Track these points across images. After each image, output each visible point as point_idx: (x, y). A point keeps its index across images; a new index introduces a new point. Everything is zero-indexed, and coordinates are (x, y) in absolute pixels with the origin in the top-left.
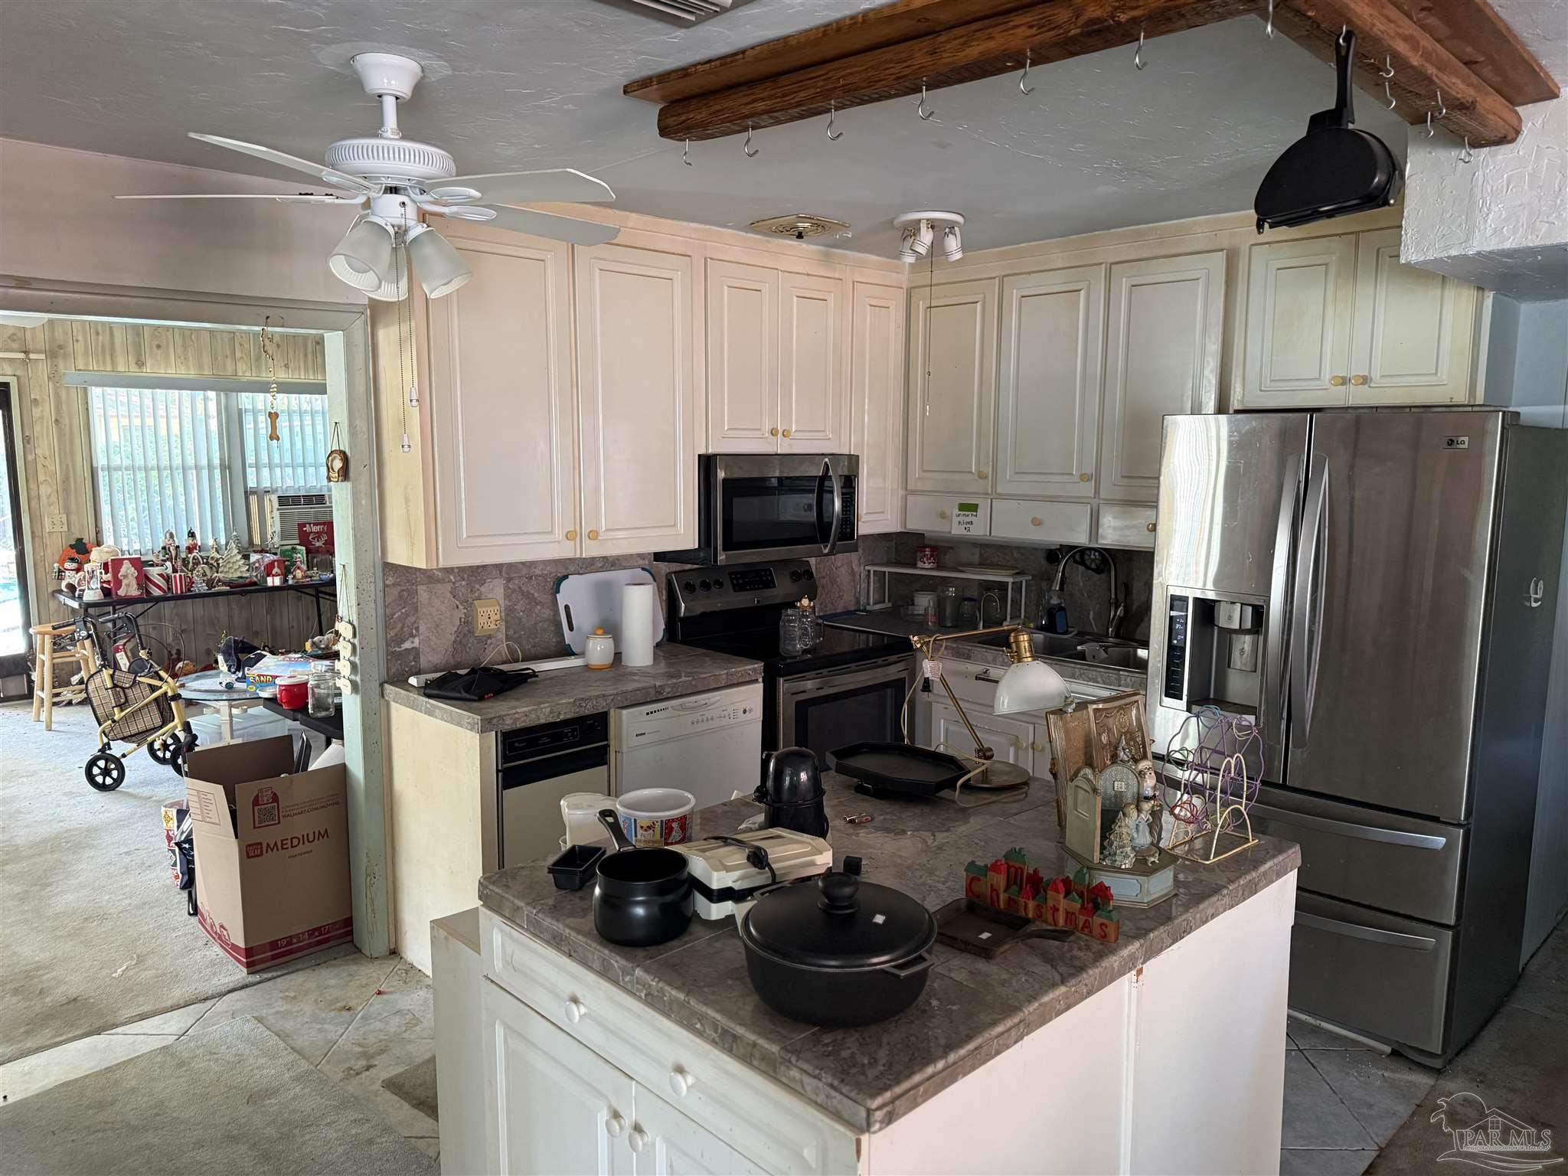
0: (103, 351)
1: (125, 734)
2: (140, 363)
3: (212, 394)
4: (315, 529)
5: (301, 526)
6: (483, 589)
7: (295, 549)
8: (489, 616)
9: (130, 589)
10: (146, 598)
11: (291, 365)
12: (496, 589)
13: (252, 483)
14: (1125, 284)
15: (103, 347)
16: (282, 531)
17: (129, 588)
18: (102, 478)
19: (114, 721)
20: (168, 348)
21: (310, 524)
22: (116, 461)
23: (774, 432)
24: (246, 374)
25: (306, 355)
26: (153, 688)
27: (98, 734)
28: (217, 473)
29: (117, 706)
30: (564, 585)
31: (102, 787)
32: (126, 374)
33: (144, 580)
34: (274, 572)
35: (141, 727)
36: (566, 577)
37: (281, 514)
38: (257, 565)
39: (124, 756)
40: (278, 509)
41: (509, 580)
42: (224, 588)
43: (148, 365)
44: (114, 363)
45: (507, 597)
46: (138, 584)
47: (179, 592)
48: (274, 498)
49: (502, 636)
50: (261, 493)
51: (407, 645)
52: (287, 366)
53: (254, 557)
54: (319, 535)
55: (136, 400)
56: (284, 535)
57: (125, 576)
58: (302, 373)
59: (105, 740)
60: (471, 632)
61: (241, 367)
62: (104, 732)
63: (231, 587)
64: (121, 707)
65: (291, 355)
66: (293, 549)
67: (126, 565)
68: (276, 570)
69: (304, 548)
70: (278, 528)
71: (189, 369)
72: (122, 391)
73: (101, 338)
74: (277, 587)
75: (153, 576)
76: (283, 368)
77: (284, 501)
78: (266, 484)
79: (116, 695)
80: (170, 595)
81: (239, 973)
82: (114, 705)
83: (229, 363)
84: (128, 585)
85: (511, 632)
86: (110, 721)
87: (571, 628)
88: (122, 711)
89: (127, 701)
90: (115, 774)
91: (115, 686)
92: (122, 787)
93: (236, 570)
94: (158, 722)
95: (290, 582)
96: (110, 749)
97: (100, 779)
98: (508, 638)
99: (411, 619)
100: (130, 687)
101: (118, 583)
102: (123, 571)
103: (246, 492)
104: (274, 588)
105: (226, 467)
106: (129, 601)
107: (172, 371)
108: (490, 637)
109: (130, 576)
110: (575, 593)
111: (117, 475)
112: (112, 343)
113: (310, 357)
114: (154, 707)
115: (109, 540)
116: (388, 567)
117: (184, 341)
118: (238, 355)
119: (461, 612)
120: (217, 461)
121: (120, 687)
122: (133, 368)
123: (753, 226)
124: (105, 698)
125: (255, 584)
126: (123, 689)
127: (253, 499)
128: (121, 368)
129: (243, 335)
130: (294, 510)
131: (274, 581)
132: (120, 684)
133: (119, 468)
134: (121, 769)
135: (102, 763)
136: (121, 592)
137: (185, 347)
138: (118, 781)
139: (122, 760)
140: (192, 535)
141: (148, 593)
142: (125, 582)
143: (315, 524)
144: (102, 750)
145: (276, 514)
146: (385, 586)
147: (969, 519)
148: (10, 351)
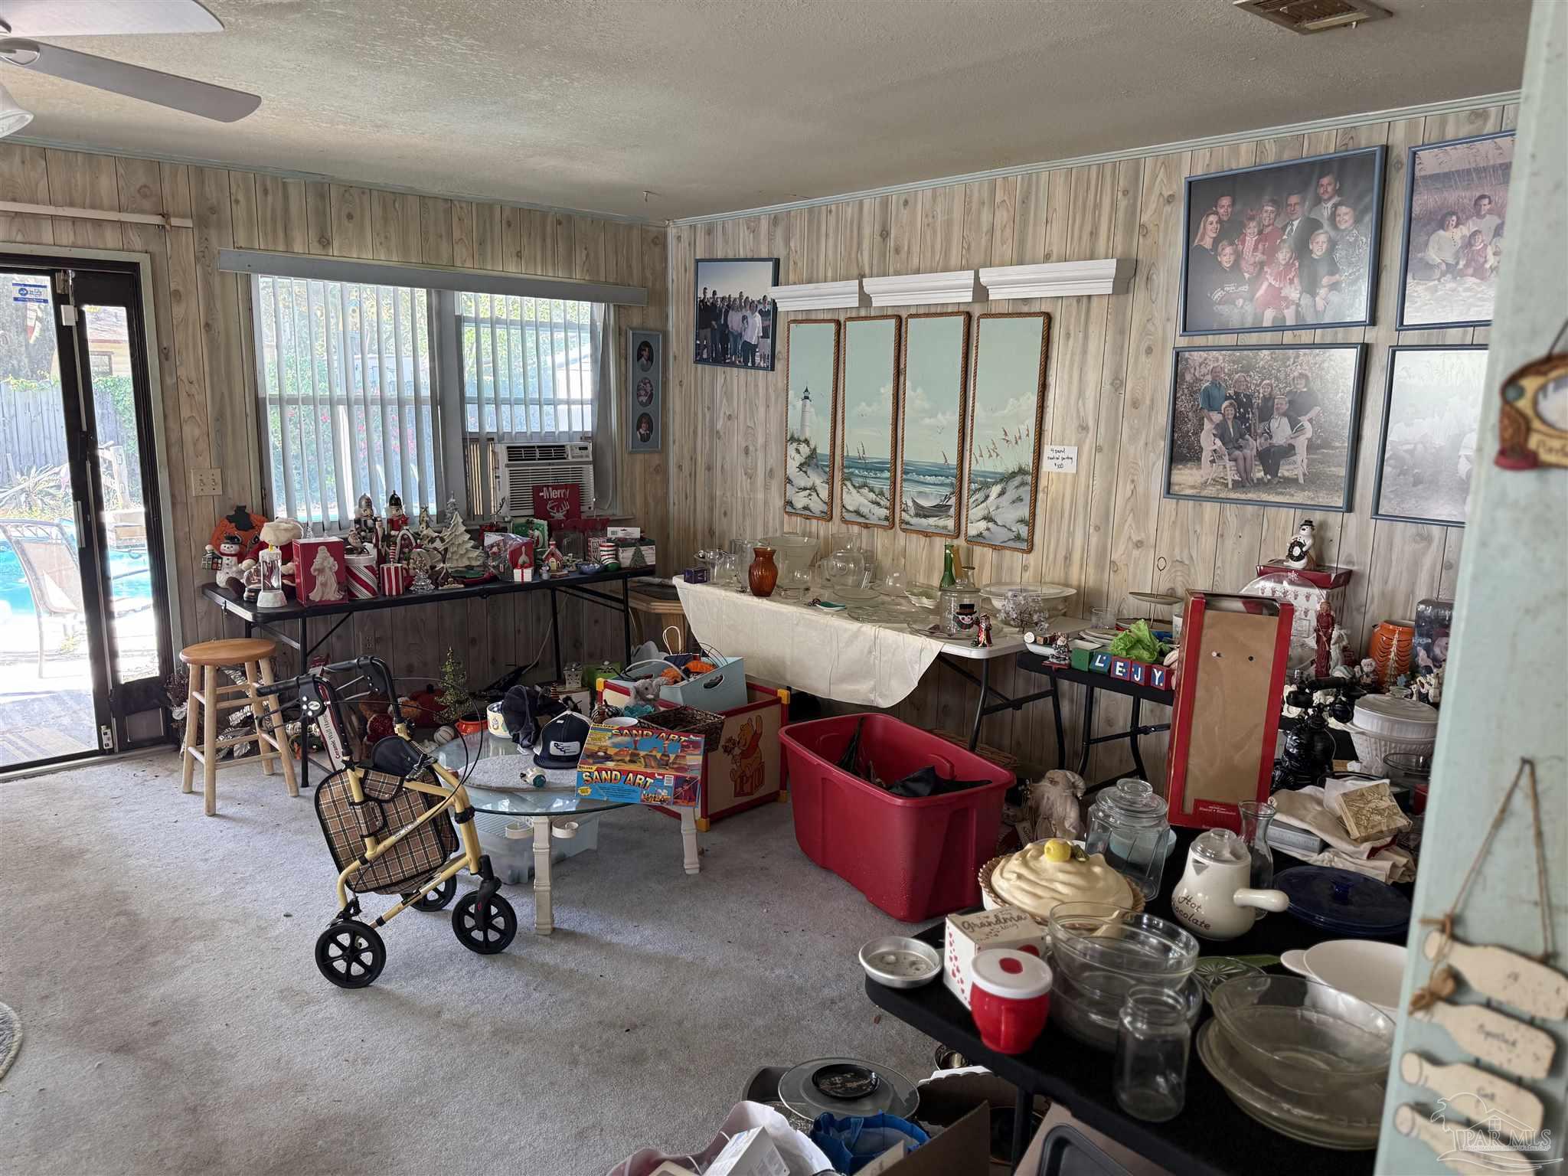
0: (274, 220)
1: (382, 883)
2: (325, 242)
3: (421, 294)
4: (555, 494)
5: (537, 489)
7: (531, 522)
9: (328, 590)
10: (349, 605)
11: (525, 253)
13: (472, 426)
15: (273, 210)
16: (512, 497)
17: (326, 590)
19: (364, 861)
20: (362, 216)
21: (548, 487)
22: (289, 391)
24: (467, 266)
25: (544, 240)
26: (429, 800)
27: (339, 884)
28: (427, 410)
29: (369, 836)
31: (345, 981)
32: (304, 256)
33: (346, 574)
34: (520, 561)
35: (409, 868)
37: (512, 473)
38: (495, 549)
39: (381, 922)
40: (507, 466)
42: (456, 585)
43: (336, 244)
44: (288, 240)
46: (339, 583)
47: (394, 593)
48: (502, 450)
50: (484, 441)
52: (519, 255)
53: (491, 538)
54: (559, 501)
56: (515, 503)
57: (321, 571)
58: (539, 268)
59: (350, 896)
61: (461, 252)
62: (347, 882)
63: (467, 585)
64: (377, 836)
65: (525, 240)
66: (529, 523)
67: (322, 552)
68: (523, 559)
69: (545, 523)
70: (505, 491)
71: (389, 250)
73: (270, 198)
74: (528, 584)
75: (358, 569)
76: (515, 259)
77: (514, 453)
78: (490, 428)
79: (369, 815)
80: (381, 599)
82: (365, 833)
83: (444, 247)
84: (324, 585)
86: (357, 863)
88: (378, 842)
89: (385, 824)
90: (367, 958)
91: (367, 798)
92: (378, 983)
93: (462, 556)
94: (436, 857)
95: (545, 576)
96: (358, 911)
97: (340, 966)
100: (392, 800)
101: (311, 583)
102: (317, 562)
103: (464, 440)
104: (524, 587)
105: (438, 400)
106: (324, 609)
107: (369, 255)
109: (327, 570)
112: (286, 210)
113: (549, 241)
114: (430, 831)
115: (280, 512)
117: (385, 208)
118: (457, 234)
120: (426, 392)
121: (376, 800)
122: (316, 249)
124: (348, 820)
125: (493, 579)
126: (380, 802)
127: (475, 452)
128: (298, 248)
129: (464, 205)
130: (524, 466)
131: (523, 575)
132: (375, 794)
133: (293, 401)
134: (378, 947)
135: (345, 939)
136: (315, 596)
137: (385, 219)
138: (374, 971)
139: (379, 930)
141: (351, 594)
142: (320, 580)
143: (555, 488)
144: (345, 915)
145: (504, 473)
148: (142, 212)
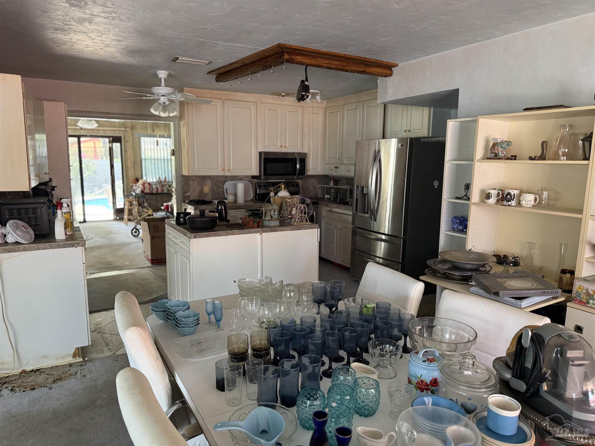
0: (144, 129)
2: (153, 131)
6: (206, 183)
8: (207, 189)
12: (209, 183)
14: (366, 106)
15: (144, 127)
17: (147, 191)
18: (143, 162)
19: (138, 220)
20: (160, 127)
22: (147, 158)
23: (281, 146)
26: (147, 212)
30: (226, 183)
31: (135, 236)
32: (150, 134)
33: (151, 189)
36: (226, 181)
41: (212, 181)
43: (156, 131)
44: (147, 131)
45: (212, 185)
47: (160, 192)
49: (210, 194)
51: (187, 194)
55: (152, 141)
59: (136, 225)
60: (203, 193)
62: (136, 223)
64: (140, 216)
67: (148, 185)
72: (149, 138)
73: (144, 124)
75: (154, 188)
79: (139, 213)
80: (157, 193)
81: (150, 265)
82: (138, 216)
85: (213, 193)
87: (227, 193)
90: (138, 233)
96: (137, 227)
97: (134, 234)
98: (212, 195)
99: (188, 188)
101: (144, 189)
106: (147, 194)
108: (207, 194)
109: (148, 187)
110: (228, 185)
111: (147, 161)
112: (147, 126)
115: (144, 178)
116: (183, 176)
117: (165, 125)
119: (200, 188)
123: (273, 94)
124: (136, 214)
128: (149, 132)
135: (135, 230)
136: (145, 191)
137: (165, 127)
138: (138, 235)
139: (139, 230)
140: (165, 178)
141: (152, 192)
144: (135, 227)
146: (182, 180)
147: (337, 171)
148: (122, 128)
